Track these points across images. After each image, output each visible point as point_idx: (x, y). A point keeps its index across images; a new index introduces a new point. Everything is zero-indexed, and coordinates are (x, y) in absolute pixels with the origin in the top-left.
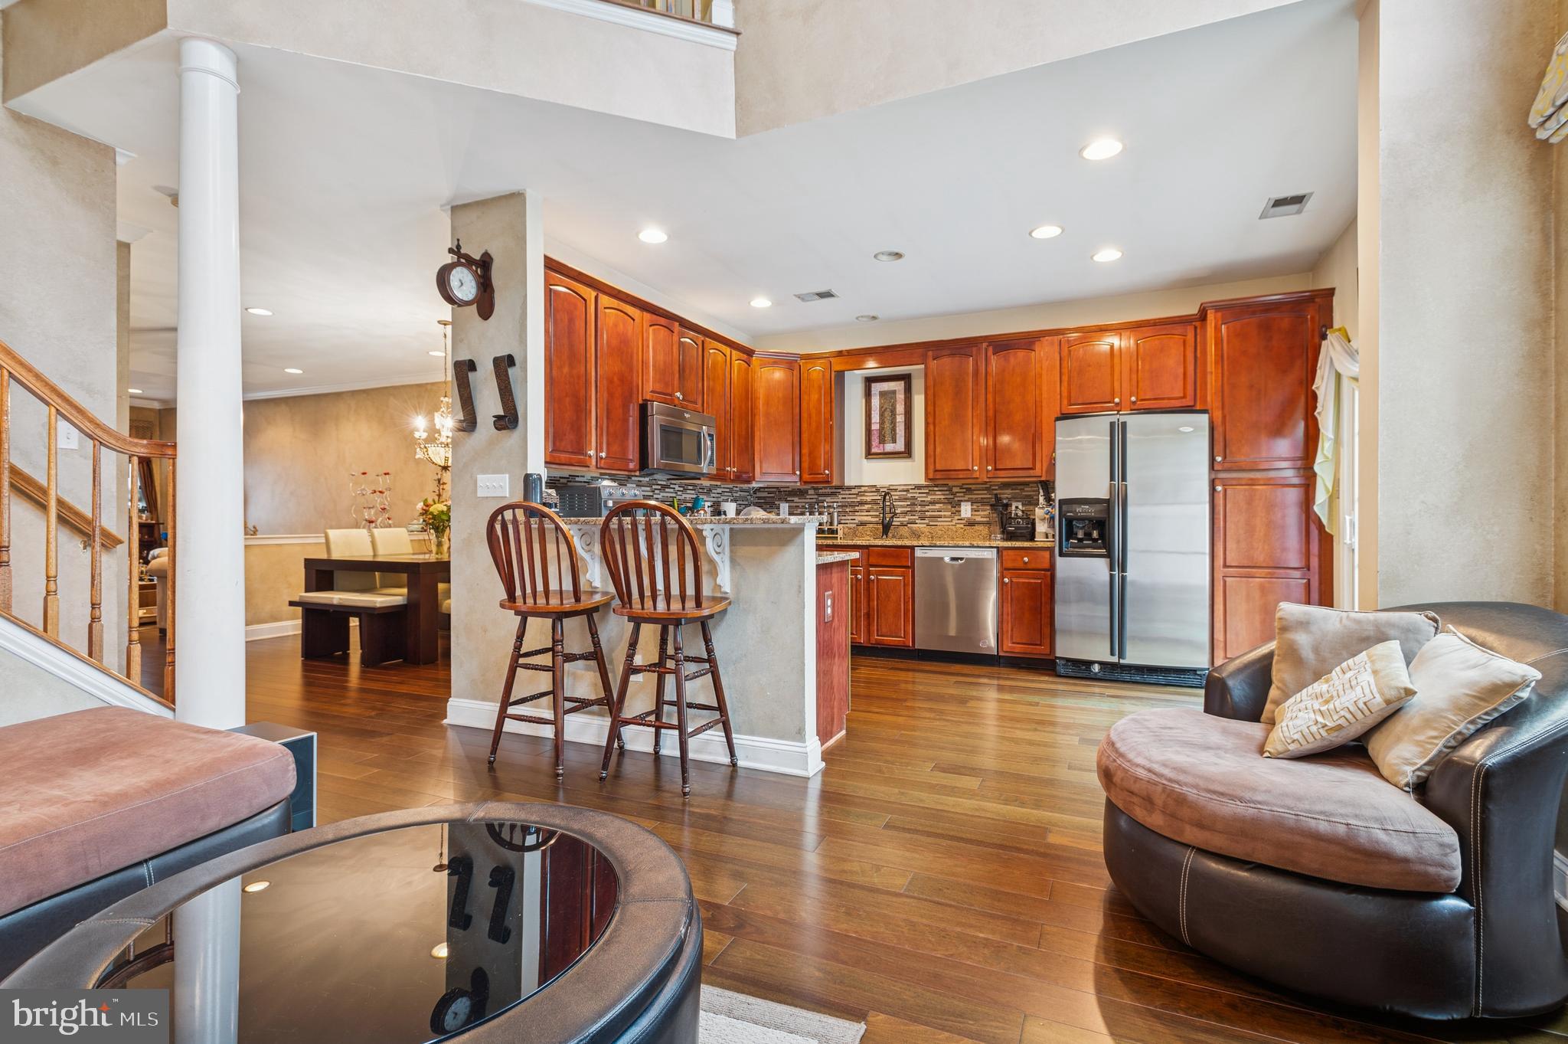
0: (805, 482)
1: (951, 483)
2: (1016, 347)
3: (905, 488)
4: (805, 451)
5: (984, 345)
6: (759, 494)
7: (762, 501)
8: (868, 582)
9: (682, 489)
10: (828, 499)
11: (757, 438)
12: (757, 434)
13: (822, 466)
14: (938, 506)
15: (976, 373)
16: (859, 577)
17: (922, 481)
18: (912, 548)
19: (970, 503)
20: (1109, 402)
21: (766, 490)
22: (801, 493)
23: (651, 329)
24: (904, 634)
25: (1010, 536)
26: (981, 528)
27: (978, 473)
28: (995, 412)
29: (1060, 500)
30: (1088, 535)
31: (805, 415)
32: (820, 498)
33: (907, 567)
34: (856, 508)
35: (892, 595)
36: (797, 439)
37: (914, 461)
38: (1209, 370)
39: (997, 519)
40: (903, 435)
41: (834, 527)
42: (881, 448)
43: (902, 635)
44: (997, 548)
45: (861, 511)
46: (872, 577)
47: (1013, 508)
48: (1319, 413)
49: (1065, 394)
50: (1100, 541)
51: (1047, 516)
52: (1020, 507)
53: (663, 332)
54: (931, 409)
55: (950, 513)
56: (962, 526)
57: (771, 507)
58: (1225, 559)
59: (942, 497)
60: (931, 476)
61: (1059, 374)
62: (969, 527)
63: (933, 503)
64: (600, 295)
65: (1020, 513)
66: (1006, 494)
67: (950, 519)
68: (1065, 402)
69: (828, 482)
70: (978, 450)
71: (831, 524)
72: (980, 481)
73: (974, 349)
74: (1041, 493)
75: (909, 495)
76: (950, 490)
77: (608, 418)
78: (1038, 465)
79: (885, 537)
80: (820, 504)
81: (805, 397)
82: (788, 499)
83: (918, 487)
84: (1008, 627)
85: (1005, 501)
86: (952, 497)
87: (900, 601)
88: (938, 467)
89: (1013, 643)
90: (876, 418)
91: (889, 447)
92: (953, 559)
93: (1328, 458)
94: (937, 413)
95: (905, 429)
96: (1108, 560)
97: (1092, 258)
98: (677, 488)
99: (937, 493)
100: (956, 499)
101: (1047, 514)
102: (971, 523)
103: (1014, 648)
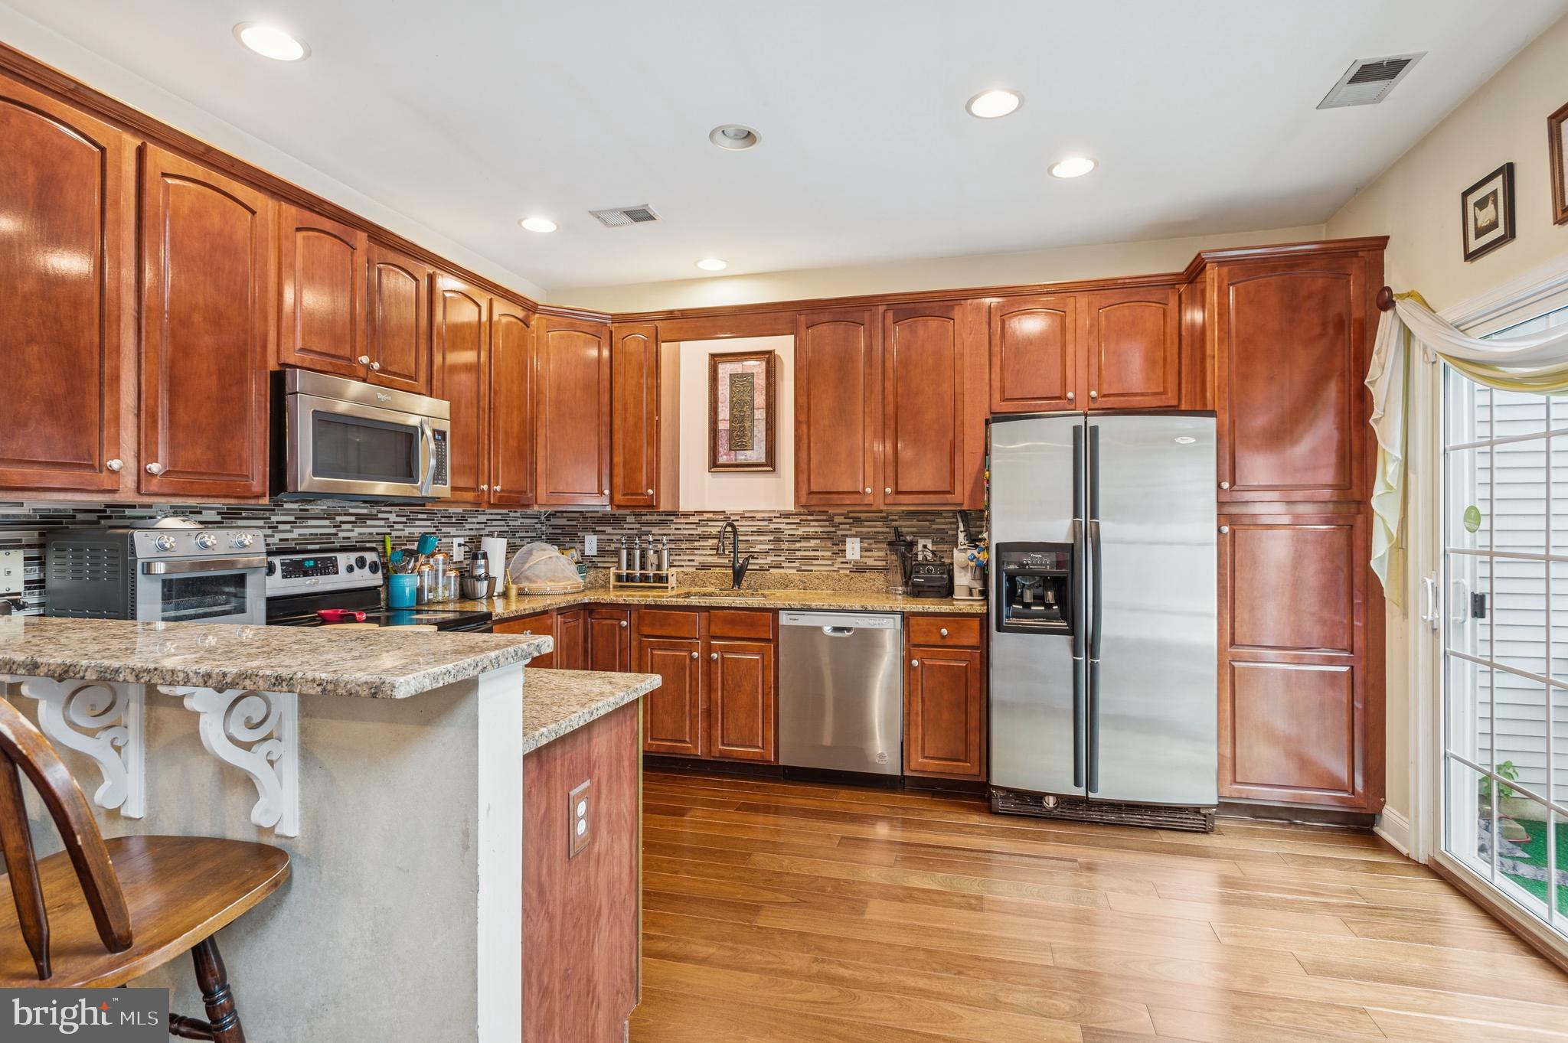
0: (619, 507)
1: (831, 511)
2: (927, 313)
3: (767, 515)
4: (618, 459)
5: (881, 309)
6: (554, 521)
7: (560, 531)
8: (709, 662)
9: (404, 519)
10: (655, 530)
11: (541, 440)
12: (541, 432)
13: (644, 483)
14: (813, 543)
15: (869, 350)
16: (695, 654)
17: (790, 507)
18: (775, 611)
19: (859, 539)
20: (1059, 398)
21: (565, 515)
22: (615, 520)
23: (300, 235)
24: (763, 744)
25: (916, 592)
26: (874, 575)
27: (871, 497)
28: (897, 408)
29: (997, 545)
30: (1040, 599)
31: (618, 405)
32: (643, 529)
33: (767, 640)
34: (696, 544)
35: (745, 683)
36: (606, 441)
37: (780, 477)
38: (1209, 352)
39: (897, 563)
40: (764, 438)
41: (664, 572)
42: (733, 457)
43: (760, 745)
44: (902, 613)
45: (703, 548)
46: (715, 655)
47: (920, 547)
48: (1376, 421)
49: (996, 384)
50: (1055, 607)
51: (972, 564)
52: (930, 546)
53: (328, 245)
54: (803, 400)
55: (830, 554)
56: (847, 572)
57: (572, 541)
58: (1233, 634)
59: (819, 530)
60: (803, 500)
61: (987, 353)
62: (857, 575)
63: (806, 538)
64: (150, 146)
65: (930, 556)
66: (907, 527)
67: (830, 562)
68: (997, 396)
69: (652, 506)
70: (872, 464)
71: (659, 567)
72: (874, 508)
73: (867, 314)
74: (962, 528)
75: (772, 526)
76: (830, 520)
77: (173, 394)
78: (958, 488)
79: (736, 588)
80: (643, 537)
81: (618, 380)
82: (597, 529)
83: (787, 515)
84: (917, 732)
85: (909, 538)
86: (833, 529)
87: (757, 692)
88: (814, 488)
89: (926, 757)
90: (724, 413)
91: (742, 457)
92: (836, 629)
93: (1392, 488)
94: (812, 407)
95: (767, 430)
96: (1069, 638)
97: (1050, 171)
98: (393, 518)
99: (812, 523)
100: (839, 533)
101: (972, 560)
102: (860, 569)
103: (925, 765)
